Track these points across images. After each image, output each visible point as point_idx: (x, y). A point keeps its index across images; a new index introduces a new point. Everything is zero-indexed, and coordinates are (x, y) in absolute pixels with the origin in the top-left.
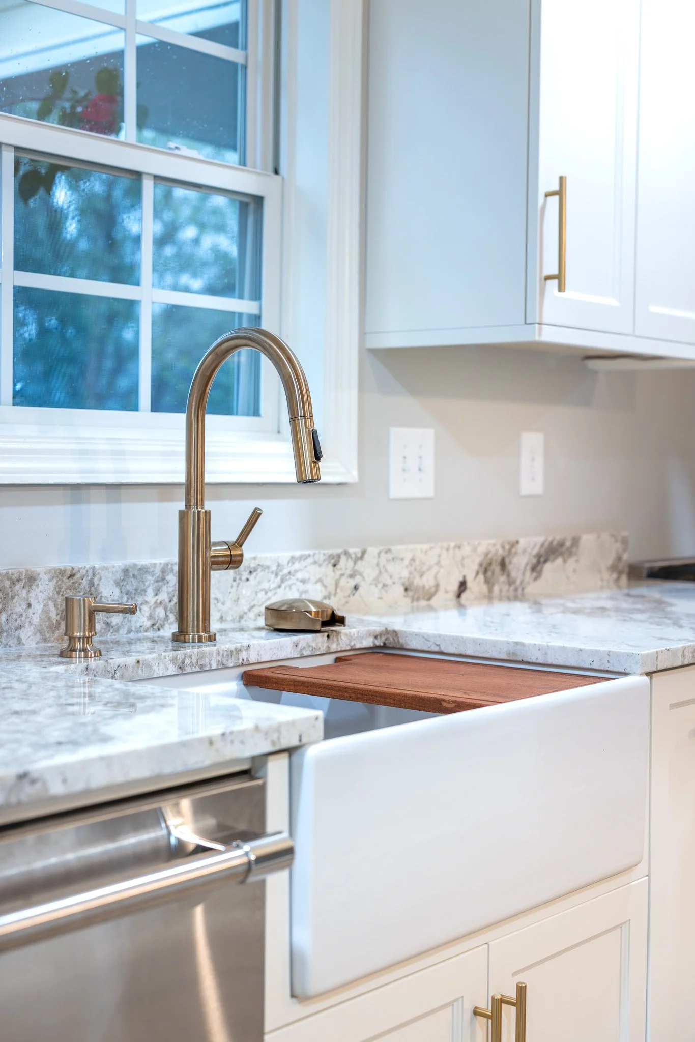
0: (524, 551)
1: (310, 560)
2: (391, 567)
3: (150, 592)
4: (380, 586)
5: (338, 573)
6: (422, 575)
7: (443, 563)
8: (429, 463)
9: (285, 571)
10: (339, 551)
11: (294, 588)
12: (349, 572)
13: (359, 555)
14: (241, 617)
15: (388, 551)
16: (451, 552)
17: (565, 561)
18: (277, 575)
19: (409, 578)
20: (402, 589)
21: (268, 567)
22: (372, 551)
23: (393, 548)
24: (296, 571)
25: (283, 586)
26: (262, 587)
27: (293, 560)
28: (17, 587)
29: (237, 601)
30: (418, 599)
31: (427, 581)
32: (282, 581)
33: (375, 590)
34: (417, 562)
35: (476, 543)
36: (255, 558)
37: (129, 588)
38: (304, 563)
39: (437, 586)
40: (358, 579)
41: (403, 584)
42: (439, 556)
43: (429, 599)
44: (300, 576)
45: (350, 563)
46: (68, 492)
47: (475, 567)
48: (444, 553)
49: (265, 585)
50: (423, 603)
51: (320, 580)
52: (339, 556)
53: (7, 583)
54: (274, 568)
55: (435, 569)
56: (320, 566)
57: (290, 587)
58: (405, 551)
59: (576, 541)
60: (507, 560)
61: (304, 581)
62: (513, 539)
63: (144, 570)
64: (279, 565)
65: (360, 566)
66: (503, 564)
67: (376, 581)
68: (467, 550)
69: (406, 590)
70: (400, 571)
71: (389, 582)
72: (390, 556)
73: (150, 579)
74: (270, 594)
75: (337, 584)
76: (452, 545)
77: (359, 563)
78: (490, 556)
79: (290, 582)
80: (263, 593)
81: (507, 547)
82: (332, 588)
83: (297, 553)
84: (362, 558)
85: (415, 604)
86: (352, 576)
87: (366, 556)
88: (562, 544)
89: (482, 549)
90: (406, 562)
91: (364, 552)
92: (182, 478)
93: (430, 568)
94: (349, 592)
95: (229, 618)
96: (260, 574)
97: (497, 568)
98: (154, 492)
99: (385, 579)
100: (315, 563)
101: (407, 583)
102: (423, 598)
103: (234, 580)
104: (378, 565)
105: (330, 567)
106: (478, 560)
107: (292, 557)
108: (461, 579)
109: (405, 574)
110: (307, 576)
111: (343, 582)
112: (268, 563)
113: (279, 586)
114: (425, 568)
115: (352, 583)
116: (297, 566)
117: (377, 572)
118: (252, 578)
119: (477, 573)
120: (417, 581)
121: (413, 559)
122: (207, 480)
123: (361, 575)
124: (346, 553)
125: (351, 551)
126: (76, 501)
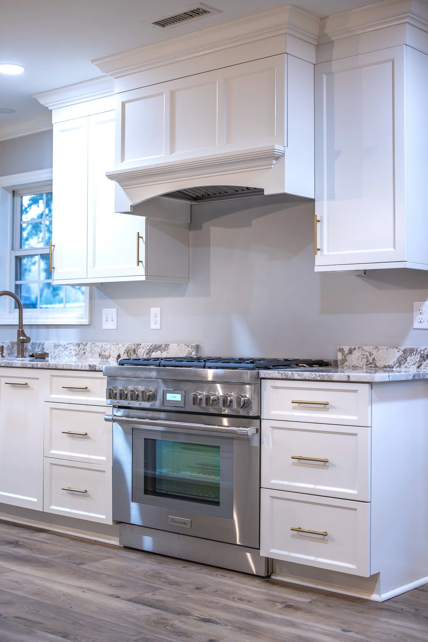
0: (143, 348)
1: (72, 344)
2: (95, 348)
3: (37, 348)
4: (92, 353)
5: (80, 348)
6: (105, 352)
7: (112, 349)
8: (115, 319)
9: (66, 347)
10: (80, 343)
11: (68, 351)
12: (82, 349)
13: (85, 344)
14: (55, 357)
15: (94, 344)
16: (115, 346)
17: (162, 353)
18: (64, 347)
19: (100, 352)
20: (98, 355)
21: (62, 345)
22: (89, 343)
23: (96, 343)
24: (68, 347)
25: (65, 350)
26: (60, 350)
27: (68, 344)
28: (15, 345)
29: (55, 353)
30: (103, 359)
31: (107, 353)
32: (65, 349)
33: (90, 354)
34: (103, 347)
35: (124, 343)
36: (59, 343)
37: (33, 347)
38: (71, 345)
39: (110, 355)
40: (85, 351)
41: (99, 354)
42: (111, 346)
43: (107, 359)
44: (70, 348)
45: (83, 346)
46: (30, 326)
47: (124, 351)
48: (112, 346)
49: (61, 350)
50: (105, 360)
51: (75, 350)
52: (80, 344)
53: (13, 344)
54: (63, 346)
55: (109, 350)
56: (75, 346)
57: (67, 351)
58: (99, 344)
59: (167, 346)
60: (136, 350)
61: (70, 350)
62: (139, 343)
63: (36, 344)
64: (64, 345)
65: (85, 347)
66: (134, 351)
67: (90, 352)
68: (120, 345)
69: (100, 355)
70: (98, 350)
71: (94, 352)
72: (95, 345)
73: (37, 346)
74: (62, 352)
75: (79, 351)
76: (115, 343)
77: (85, 346)
78: (129, 348)
79: (67, 350)
80: (60, 352)
81: (136, 346)
82: (78, 352)
83: (69, 343)
84: (86, 345)
85: (102, 360)
86: (83, 350)
87: (87, 345)
88: (161, 346)
89: (126, 346)
90: (100, 347)
91: (87, 344)
92: (18, 323)
93: (107, 350)
94: (82, 354)
95: (53, 357)
96: (60, 346)
97: (132, 352)
98: (45, 327)
99: (93, 351)
100: (73, 345)
101: (100, 353)
102: (105, 359)
103: (54, 348)
104: (91, 347)
105: (77, 347)
106: (124, 349)
107: (68, 343)
108: (119, 354)
109: (99, 351)
110: (71, 349)
111: (81, 351)
112: (61, 344)
113: (64, 350)
114: (106, 350)
115: (84, 352)
116: (69, 346)
117: (90, 349)
118: (58, 347)
119: (124, 353)
120: (103, 353)
121: (102, 347)
122: (24, 323)
123: (86, 350)
124: (82, 343)
125: (83, 343)
126: (31, 328)
